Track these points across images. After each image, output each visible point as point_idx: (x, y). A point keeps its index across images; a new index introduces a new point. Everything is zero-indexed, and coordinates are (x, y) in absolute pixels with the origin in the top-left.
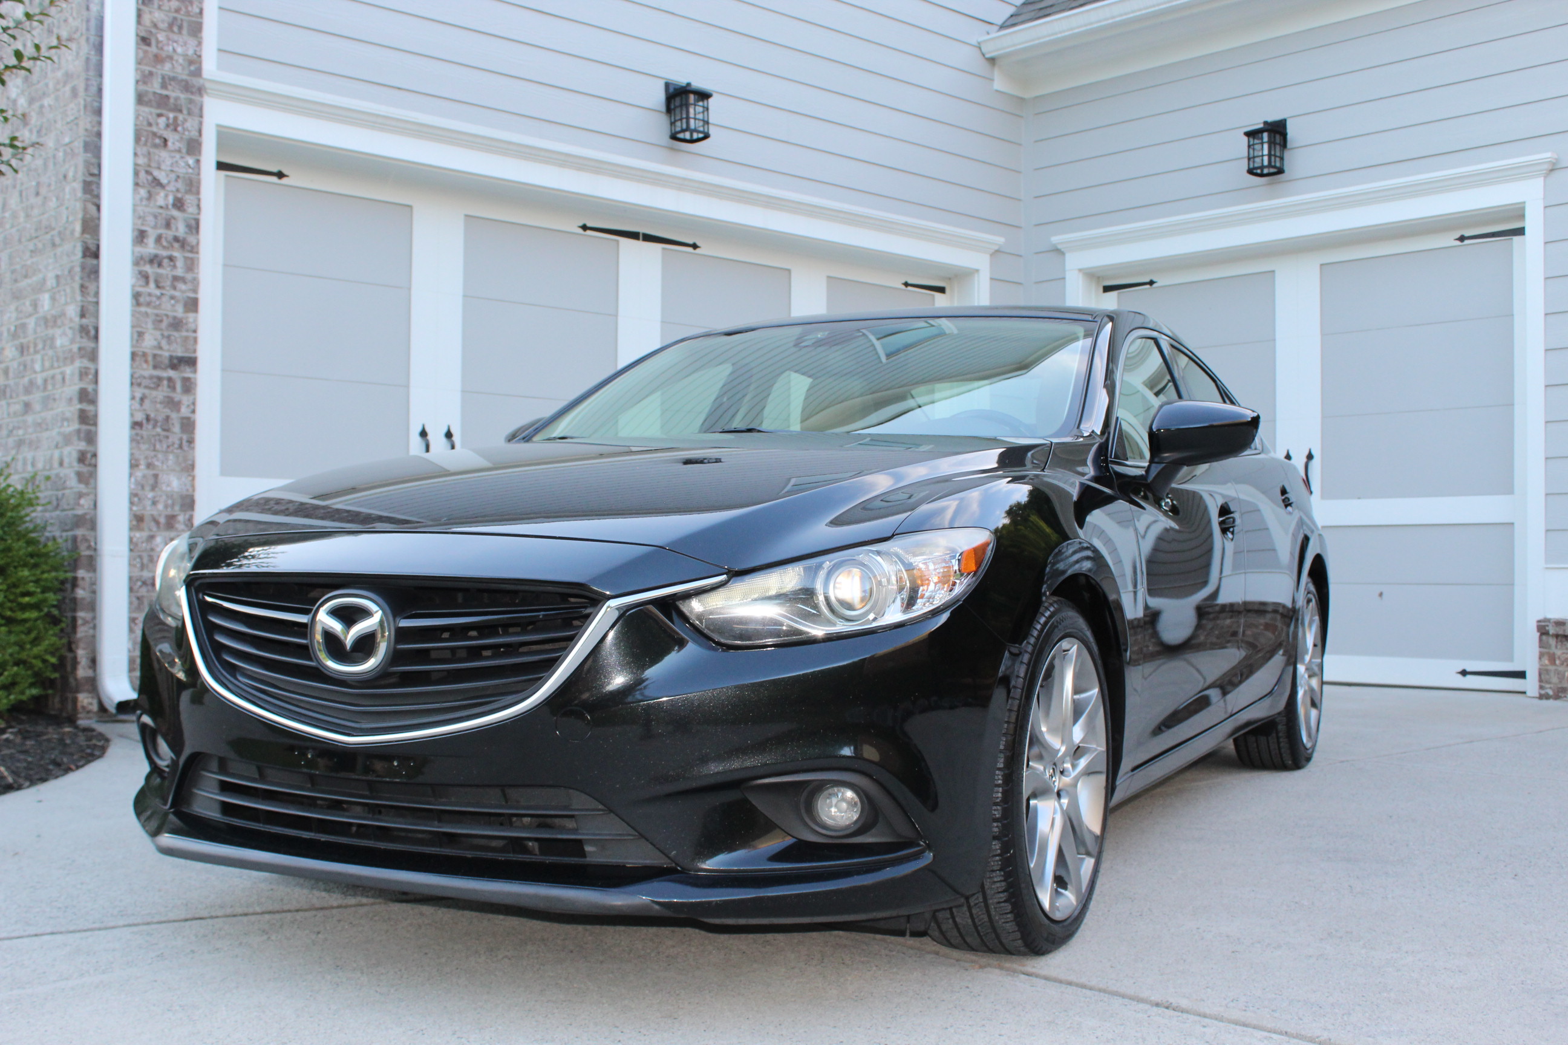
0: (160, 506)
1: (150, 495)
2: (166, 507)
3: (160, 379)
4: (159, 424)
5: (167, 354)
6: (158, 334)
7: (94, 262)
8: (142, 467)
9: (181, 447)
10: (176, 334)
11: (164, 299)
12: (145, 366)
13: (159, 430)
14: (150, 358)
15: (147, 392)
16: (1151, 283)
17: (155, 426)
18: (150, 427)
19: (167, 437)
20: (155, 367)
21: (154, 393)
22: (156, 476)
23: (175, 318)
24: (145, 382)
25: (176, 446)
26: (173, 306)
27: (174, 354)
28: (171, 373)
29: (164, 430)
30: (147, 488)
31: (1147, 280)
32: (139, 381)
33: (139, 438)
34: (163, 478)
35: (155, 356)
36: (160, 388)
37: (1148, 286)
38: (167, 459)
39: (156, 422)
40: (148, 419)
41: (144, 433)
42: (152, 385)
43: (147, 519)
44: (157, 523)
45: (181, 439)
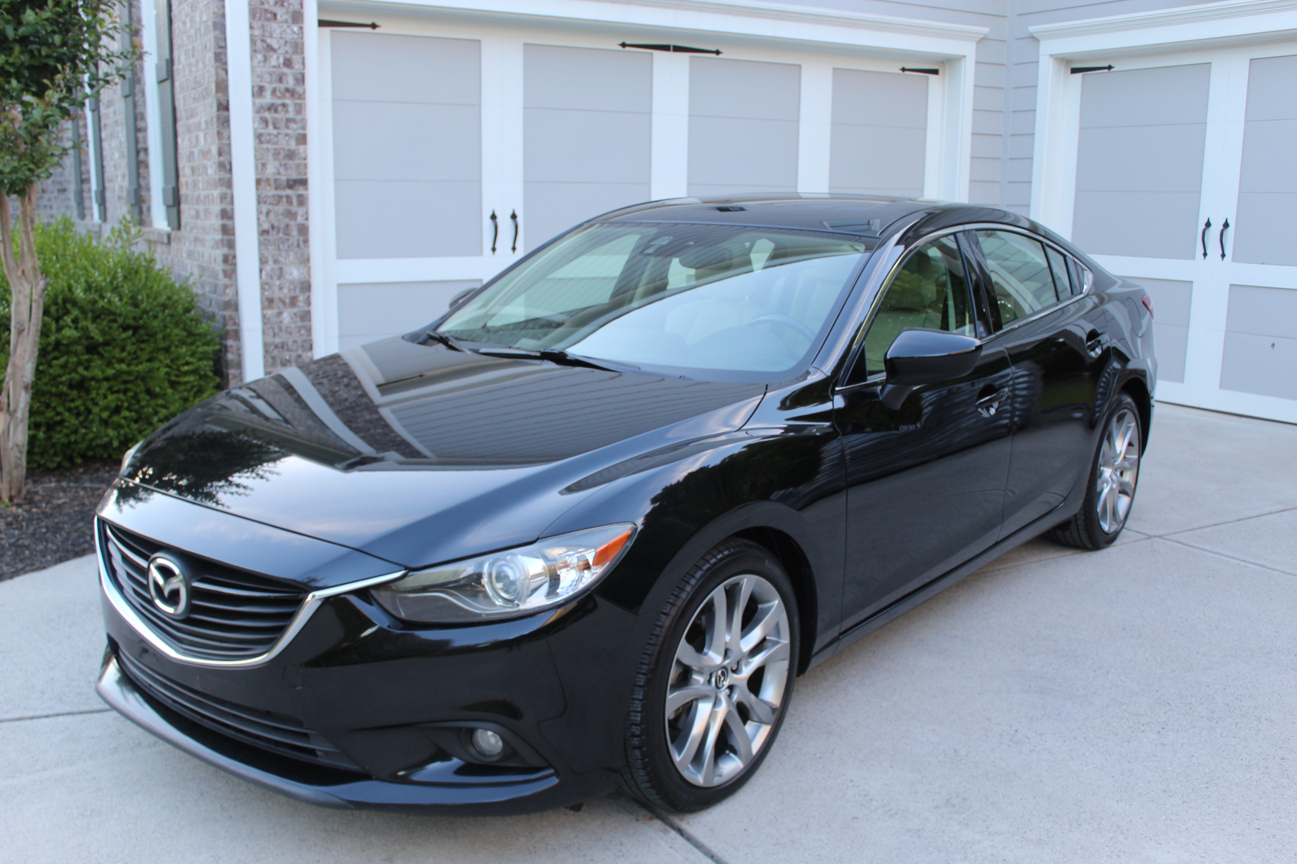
0: (285, 291)
1: (277, 283)
2: (290, 290)
3: (280, 197)
4: (281, 231)
5: (284, 178)
6: (277, 163)
7: (226, 113)
8: (271, 263)
9: (298, 246)
10: (291, 162)
11: (281, 137)
12: (268, 188)
13: (281, 235)
14: (272, 182)
15: (271, 207)
16: (1110, 68)
17: (278, 232)
18: (275, 233)
19: (288, 240)
20: (276, 188)
21: (276, 208)
22: (281, 269)
23: (289, 150)
24: (270, 200)
25: (295, 245)
26: (288, 141)
27: (290, 178)
28: (289, 192)
29: (285, 234)
30: (275, 278)
31: (1107, 65)
32: (265, 200)
33: (266, 242)
34: (287, 270)
35: (276, 180)
36: (281, 204)
37: (1106, 71)
38: (289, 256)
39: (279, 229)
40: (273, 227)
41: (271, 237)
42: (275, 202)
43: (276, 300)
44: (284, 303)
45: (298, 241)
